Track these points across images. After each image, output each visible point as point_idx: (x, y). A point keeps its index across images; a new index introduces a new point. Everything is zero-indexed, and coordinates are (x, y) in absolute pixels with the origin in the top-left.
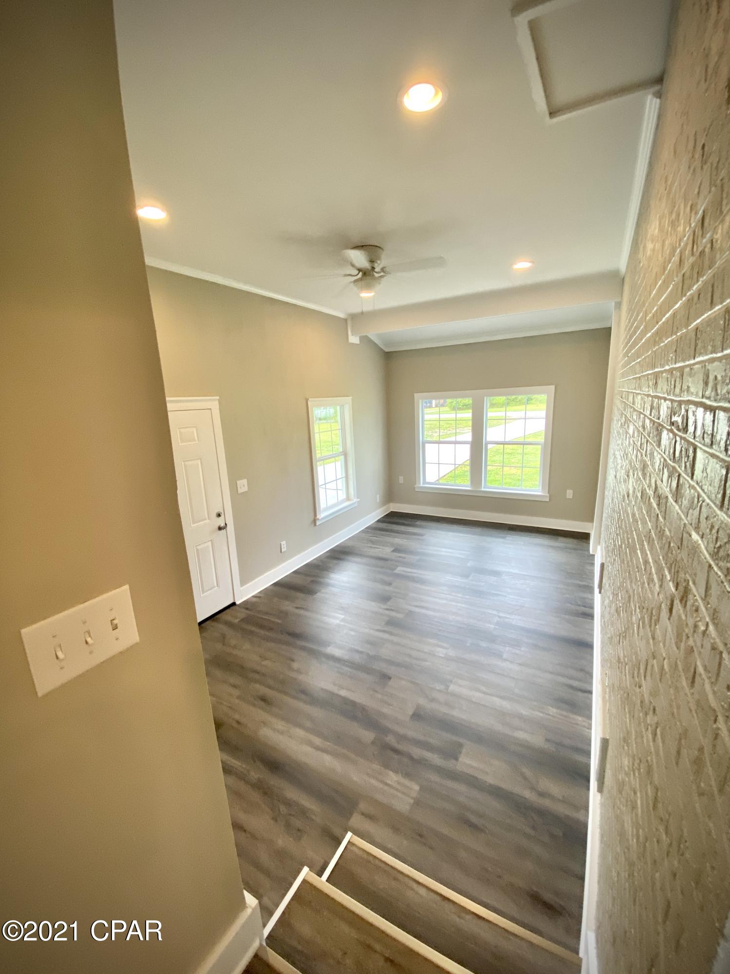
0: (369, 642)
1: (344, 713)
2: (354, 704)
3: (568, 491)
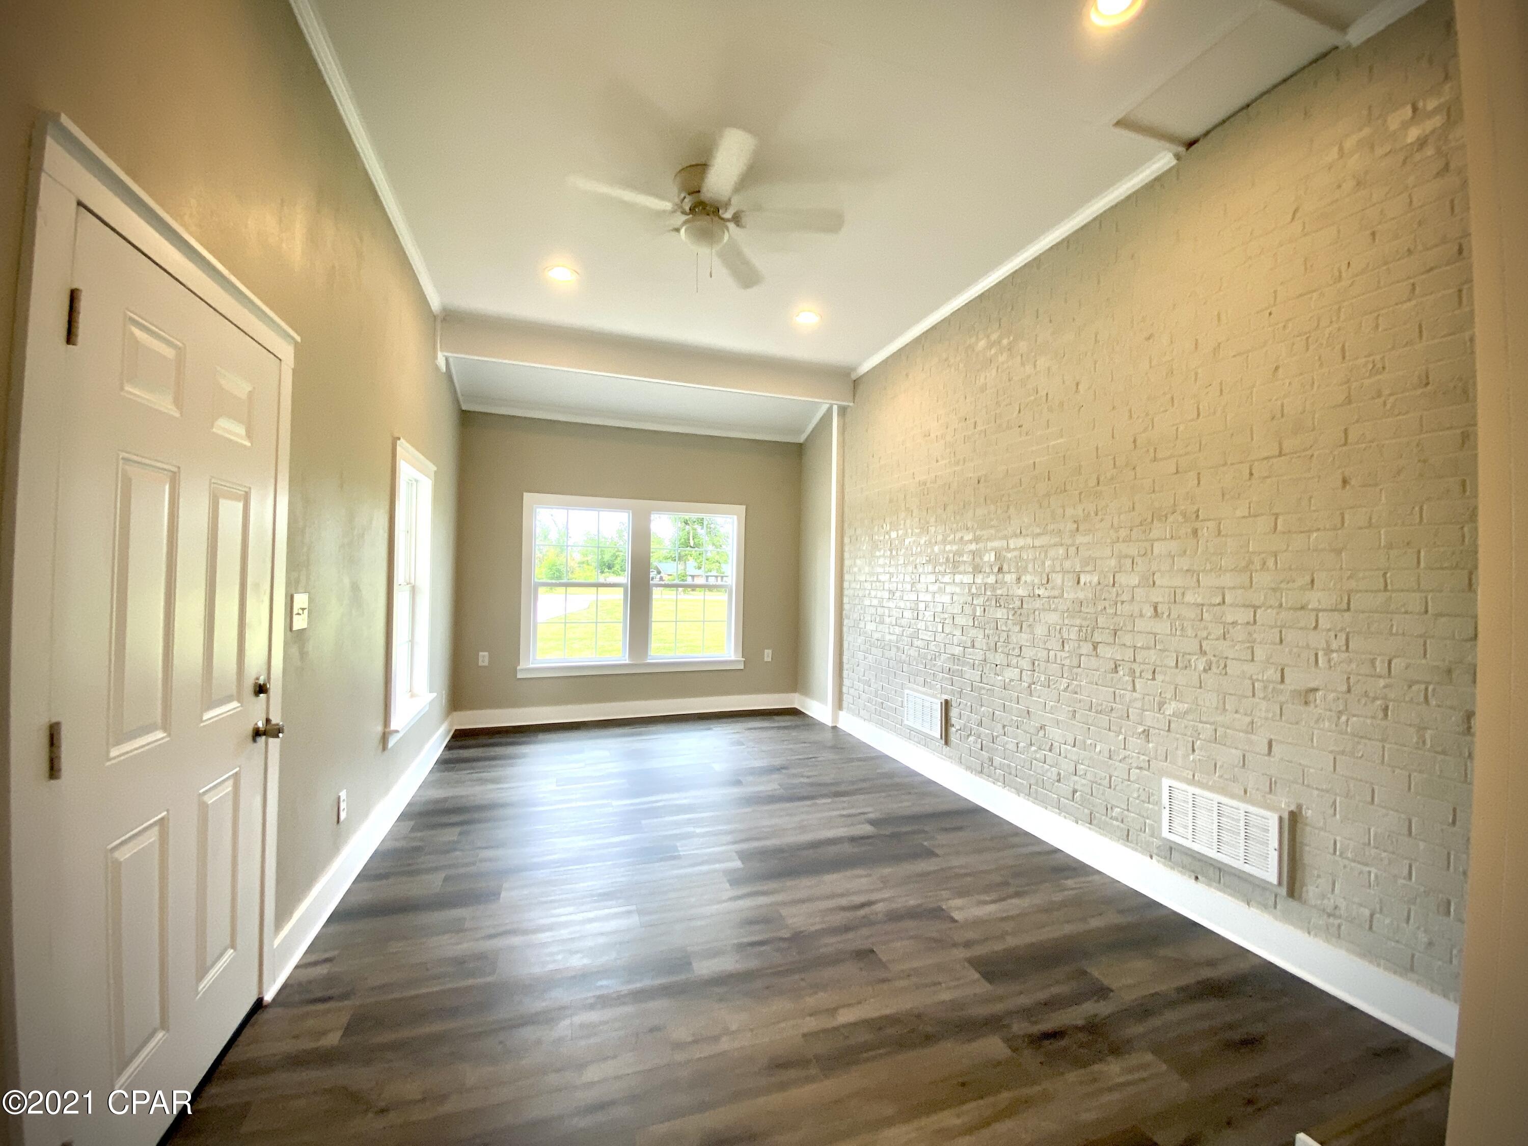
0: (751, 922)
1: (902, 1044)
2: (893, 1020)
3: (766, 651)
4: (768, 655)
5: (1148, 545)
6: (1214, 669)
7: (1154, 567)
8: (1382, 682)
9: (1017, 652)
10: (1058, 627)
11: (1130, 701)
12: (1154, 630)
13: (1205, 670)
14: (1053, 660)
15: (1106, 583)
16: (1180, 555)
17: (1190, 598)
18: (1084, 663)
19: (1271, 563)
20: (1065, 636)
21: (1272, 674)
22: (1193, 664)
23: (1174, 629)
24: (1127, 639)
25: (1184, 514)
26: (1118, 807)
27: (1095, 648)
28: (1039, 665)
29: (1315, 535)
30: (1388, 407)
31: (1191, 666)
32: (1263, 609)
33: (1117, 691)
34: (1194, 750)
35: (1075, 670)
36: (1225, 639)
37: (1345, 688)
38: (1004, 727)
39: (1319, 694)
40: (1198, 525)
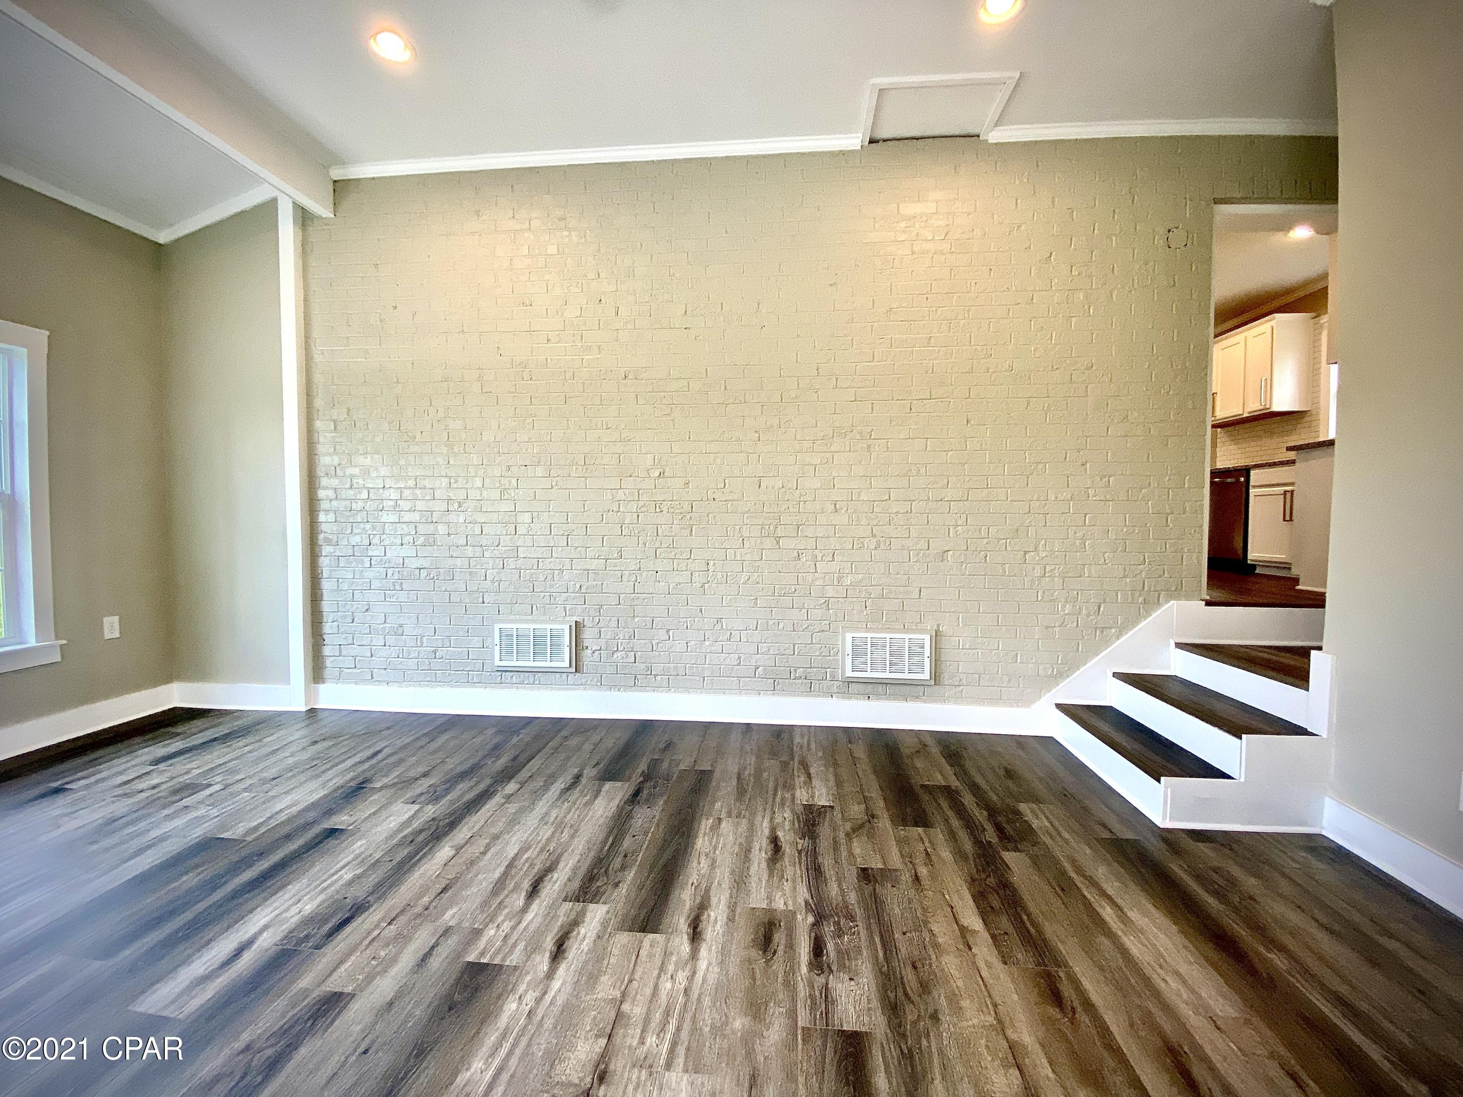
3: (107, 620)
4: (111, 627)
5: (829, 455)
6: (882, 545)
7: (835, 474)
8: (985, 541)
9: (686, 555)
10: (737, 527)
11: (813, 581)
12: (834, 523)
13: (876, 548)
14: (733, 558)
15: (790, 486)
16: (855, 465)
17: (864, 497)
18: (766, 556)
19: (923, 471)
20: (746, 534)
21: (923, 544)
22: (866, 545)
23: (851, 520)
24: (809, 531)
25: (860, 433)
26: (800, 668)
27: (778, 543)
28: (714, 564)
29: (951, 453)
30: (993, 379)
31: (864, 546)
32: (917, 502)
33: (800, 575)
34: (866, 607)
35: (757, 564)
36: (890, 524)
37: (965, 548)
38: (668, 631)
39: (950, 553)
40: (870, 442)
